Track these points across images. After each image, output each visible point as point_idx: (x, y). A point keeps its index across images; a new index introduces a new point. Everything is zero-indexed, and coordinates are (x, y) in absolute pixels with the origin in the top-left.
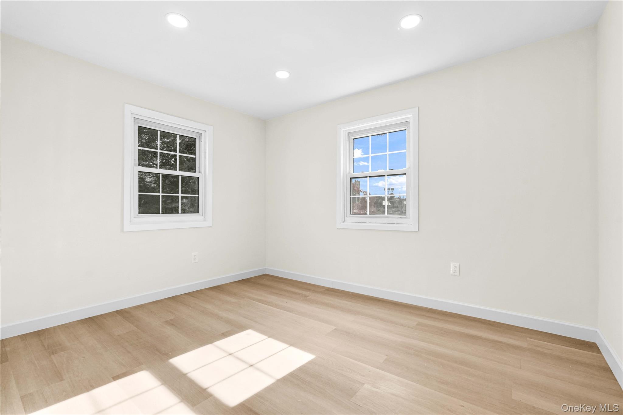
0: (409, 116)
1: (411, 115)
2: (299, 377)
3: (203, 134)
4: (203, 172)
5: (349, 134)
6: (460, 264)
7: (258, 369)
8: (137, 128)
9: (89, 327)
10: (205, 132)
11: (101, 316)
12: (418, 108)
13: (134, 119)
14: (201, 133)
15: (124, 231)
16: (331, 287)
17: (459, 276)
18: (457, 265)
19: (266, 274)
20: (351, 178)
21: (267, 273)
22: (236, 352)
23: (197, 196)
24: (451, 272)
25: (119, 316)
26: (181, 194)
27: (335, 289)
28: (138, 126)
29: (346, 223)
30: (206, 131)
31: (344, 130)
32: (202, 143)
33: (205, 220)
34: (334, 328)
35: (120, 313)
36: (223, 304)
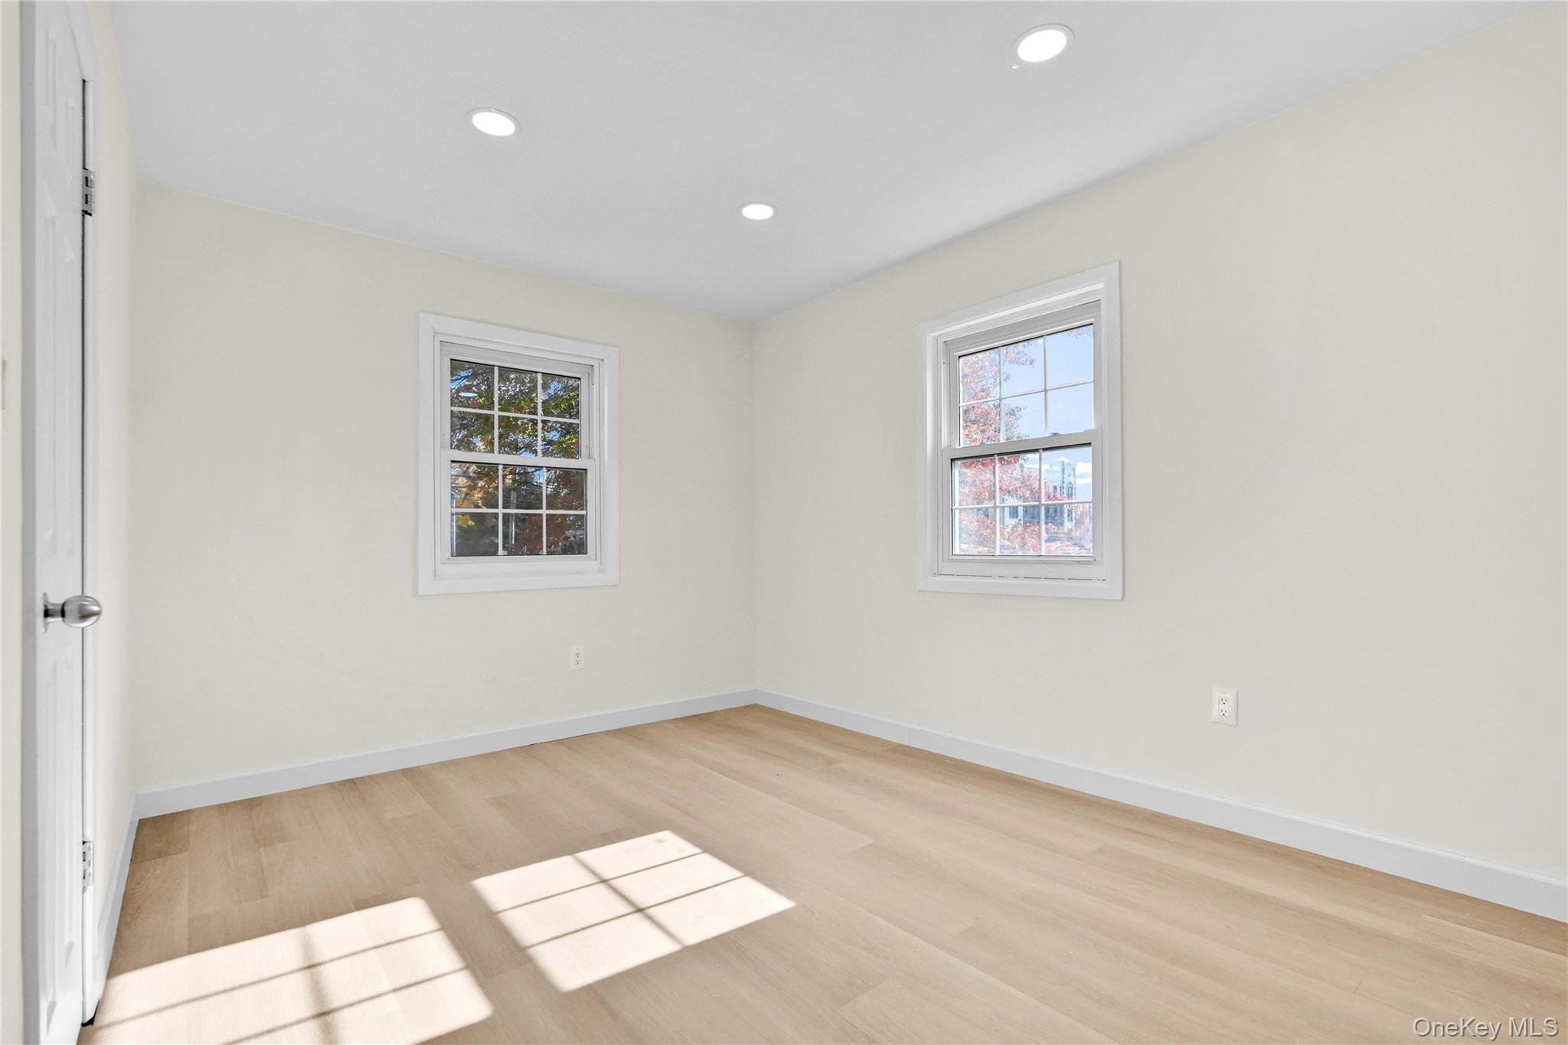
0: (1096, 287)
1: (1101, 285)
2: (737, 945)
3: (596, 369)
4: (596, 458)
5: (947, 345)
6: (1237, 693)
7: (650, 918)
8: (447, 364)
9: (344, 798)
10: (601, 362)
11: (372, 777)
12: (1116, 264)
13: (441, 345)
14: (592, 366)
15: (420, 594)
16: (907, 744)
17: (1237, 725)
18: (1230, 696)
19: (756, 704)
20: (952, 460)
21: (758, 703)
22: (618, 877)
23: (583, 512)
24: (1215, 713)
25: (406, 781)
26: (547, 509)
27: (913, 748)
28: (451, 359)
29: (943, 578)
30: (603, 360)
31: (931, 338)
32: (595, 389)
33: (602, 571)
34: (870, 841)
35: (408, 773)
36: (629, 768)
